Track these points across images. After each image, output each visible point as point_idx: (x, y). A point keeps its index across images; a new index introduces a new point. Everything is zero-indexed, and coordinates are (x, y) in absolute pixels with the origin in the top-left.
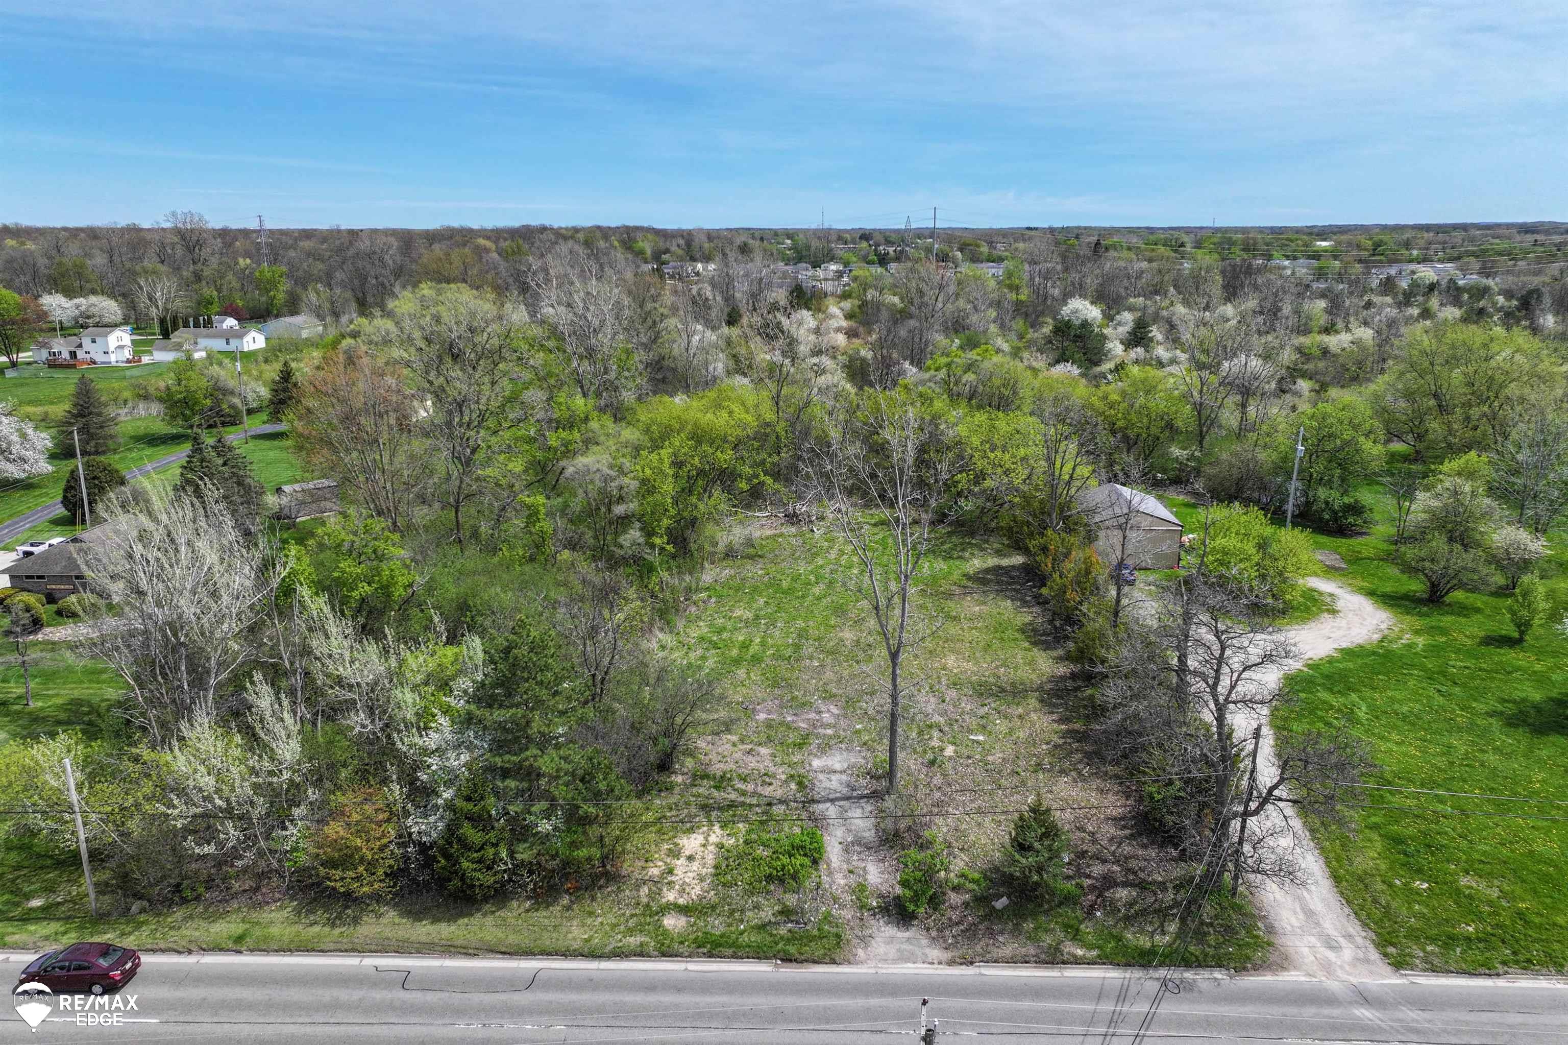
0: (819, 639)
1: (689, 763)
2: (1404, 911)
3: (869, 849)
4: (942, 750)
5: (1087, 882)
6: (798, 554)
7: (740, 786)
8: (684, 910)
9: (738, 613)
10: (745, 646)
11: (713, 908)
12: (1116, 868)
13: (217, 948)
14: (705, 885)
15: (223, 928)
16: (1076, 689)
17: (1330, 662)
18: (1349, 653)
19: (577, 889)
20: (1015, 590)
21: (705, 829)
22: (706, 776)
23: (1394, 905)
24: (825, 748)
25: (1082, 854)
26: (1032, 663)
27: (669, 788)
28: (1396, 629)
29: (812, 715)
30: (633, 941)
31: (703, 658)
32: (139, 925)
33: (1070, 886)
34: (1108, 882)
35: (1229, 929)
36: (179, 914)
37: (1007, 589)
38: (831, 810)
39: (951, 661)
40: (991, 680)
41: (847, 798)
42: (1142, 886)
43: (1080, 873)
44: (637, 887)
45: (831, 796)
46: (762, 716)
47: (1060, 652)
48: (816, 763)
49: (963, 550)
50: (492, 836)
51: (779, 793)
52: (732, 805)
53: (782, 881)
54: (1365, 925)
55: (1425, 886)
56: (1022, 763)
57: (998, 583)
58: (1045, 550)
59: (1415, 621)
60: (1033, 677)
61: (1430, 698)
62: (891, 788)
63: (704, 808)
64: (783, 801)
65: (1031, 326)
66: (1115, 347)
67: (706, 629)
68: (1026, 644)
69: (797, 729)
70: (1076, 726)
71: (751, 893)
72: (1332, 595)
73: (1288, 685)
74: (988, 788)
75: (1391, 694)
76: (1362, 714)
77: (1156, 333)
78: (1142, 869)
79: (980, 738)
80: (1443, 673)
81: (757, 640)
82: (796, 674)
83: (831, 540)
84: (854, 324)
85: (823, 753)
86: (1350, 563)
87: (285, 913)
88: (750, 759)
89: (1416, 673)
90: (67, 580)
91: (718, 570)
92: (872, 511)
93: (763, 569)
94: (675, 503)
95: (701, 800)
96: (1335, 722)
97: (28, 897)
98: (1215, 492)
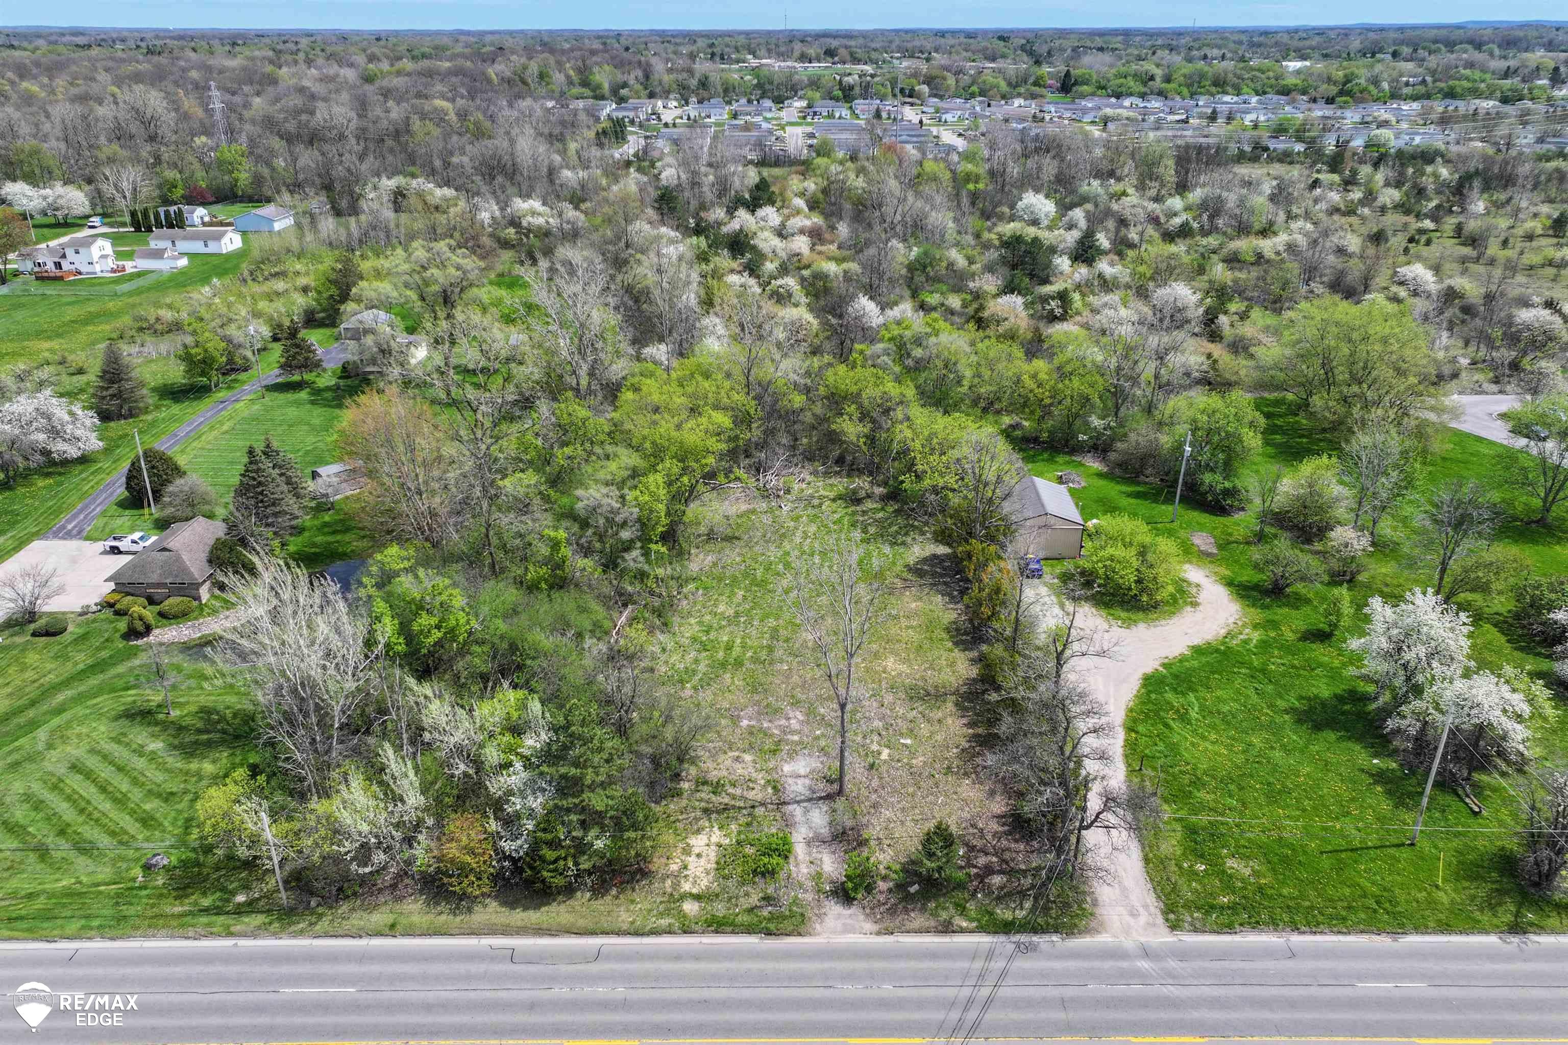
0: (787, 640)
1: (693, 771)
2: (1185, 888)
3: (825, 843)
4: (879, 754)
5: (974, 871)
6: (769, 535)
7: (731, 790)
8: (697, 897)
9: (721, 608)
10: (729, 647)
11: (717, 895)
12: (995, 859)
13: (379, 934)
14: (710, 877)
15: (380, 918)
16: (983, 692)
17: (1181, 661)
18: (1198, 650)
19: (622, 883)
20: (945, 583)
21: (708, 830)
22: (705, 783)
23: (1180, 883)
24: (792, 755)
25: (972, 848)
26: (952, 664)
27: (679, 794)
28: (1240, 623)
29: (783, 722)
30: (664, 922)
31: (696, 661)
32: (320, 916)
33: (961, 875)
34: (989, 870)
35: (1067, 905)
36: (344, 907)
37: (939, 583)
38: (797, 811)
39: (890, 663)
40: (920, 683)
41: (810, 800)
42: (1011, 872)
43: (970, 865)
44: (663, 879)
45: (798, 798)
46: (745, 723)
47: (974, 654)
48: (787, 768)
49: (906, 534)
50: (563, 853)
51: (759, 797)
52: (726, 808)
53: (763, 874)
54: (1159, 897)
55: (1203, 867)
56: (937, 766)
57: (934, 575)
58: (969, 556)
59: (1257, 615)
60: (952, 679)
61: (1247, 697)
62: (840, 792)
63: (706, 811)
64: (763, 804)
65: (988, 219)
66: (1063, 263)
67: (697, 628)
68: (950, 645)
69: (771, 735)
70: (980, 731)
71: (743, 883)
72: (1198, 586)
73: (1144, 686)
74: (911, 790)
75: (1219, 693)
76: (1194, 714)
77: (1103, 240)
78: (1013, 860)
79: (909, 741)
80: (1263, 671)
81: (738, 641)
82: (770, 678)
83: (797, 519)
84: (817, 220)
85: (792, 758)
86: (1221, 547)
87: (419, 905)
88: (738, 765)
89: (1243, 671)
90: (163, 585)
91: (701, 556)
92: (832, 480)
93: (739, 555)
94: (668, 514)
95: (703, 804)
96: (1171, 723)
97: (233, 893)
98: (1123, 465)
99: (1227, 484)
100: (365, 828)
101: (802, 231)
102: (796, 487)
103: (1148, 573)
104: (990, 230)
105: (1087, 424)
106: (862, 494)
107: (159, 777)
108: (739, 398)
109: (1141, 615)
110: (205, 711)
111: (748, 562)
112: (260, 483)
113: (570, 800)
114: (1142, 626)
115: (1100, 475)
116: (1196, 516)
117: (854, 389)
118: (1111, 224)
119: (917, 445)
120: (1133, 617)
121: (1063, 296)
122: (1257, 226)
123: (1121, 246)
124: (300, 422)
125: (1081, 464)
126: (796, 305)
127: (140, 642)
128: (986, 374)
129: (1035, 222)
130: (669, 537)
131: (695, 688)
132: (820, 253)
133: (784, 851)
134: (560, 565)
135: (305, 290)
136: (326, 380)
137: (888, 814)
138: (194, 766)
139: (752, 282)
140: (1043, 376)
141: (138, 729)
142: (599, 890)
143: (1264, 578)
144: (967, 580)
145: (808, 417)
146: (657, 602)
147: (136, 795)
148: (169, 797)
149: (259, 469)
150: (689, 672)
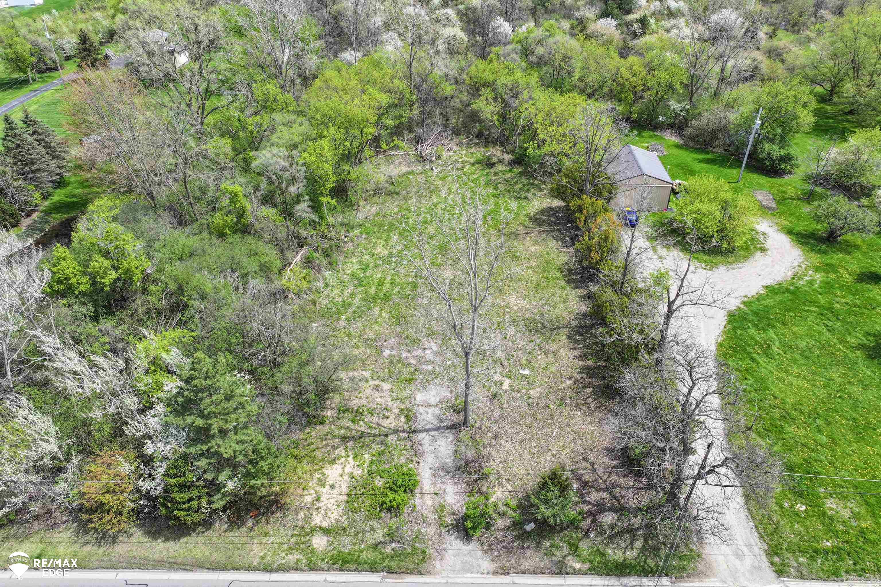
1: (337, 399)
2: (788, 529)
3: (448, 473)
4: (501, 384)
5: (586, 508)
6: (421, 191)
7: (368, 419)
8: (326, 531)
9: (379, 250)
10: (381, 284)
11: (345, 530)
12: (605, 495)
14: (341, 510)
15: (29, 548)
16: (593, 326)
17: (758, 300)
18: (771, 290)
19: (256, 516)
20: (559, 230)
21: (343, 459)
23: (782, 523)
24: (425, 384)
25: (584, 484)
26: (565, 301)
27: (322, 421)
28: (804, 266)
29: (419, 352)
30: (293, 558)
31: (353, 295)
33: (574, 514)
34: (600, 508)
37: (554, 230)
38: (425, 440)
39: (513, 299)
40: (538, 318)
41: (438, 429)
42: (622, 510)
43: (583, 501)
44: (296, 512)
45: (427, 427)
46: (387, 353)
47: (584, 292)
48: (420, 397)
49: (528, 190)
50: (196, 493)
51: (393, 426)
52: (362, 436)
53: (389, 509)
54: (762, 538)
55: (804, 508)
56: (552, 397)
57: (549, 223)
58: (580, 209)
59: (816, 259)
60: (565, 314)
61: (820, 333)
62: (465, 423)
63: (344, 439)
64: (395, 431)
67: (357, 266)
68: (563, 283)
69: (409, 365)
70: (590, 363)
71: (369, 517)
72: (764, 234)
73: (729, 322)
74: (528, 421)
75: (795, 329)
76: (775, 349)
78: (623, 497)
79: (527, 372)
80: (830, 309)
81: (389, 278)
82: (412, 312)
83: (443, 179)
85: (424, 387)
86: (779, 202)
88: (376, 394)
89: (813, 309)
91: (368, 207)
92: (472, 150)
93: (397, 206)
94: (336, 173)
95: (342, 432)
96: (757, 357)
98: (692, 139)
99: (782, 152)
102: (445, 154)
103: (729, 224)
105: (667, 107)
106: (495, 159)
108: (400, 84)
109: (720, 258)
111: (404, 212)
113: (199, 447)
114: (722, 269)
115: (677, 146)
116: (756, 178)
117: (491, 78)
119: (540, 117)
120: (714, 260)
121: (643, 21)
125: (662, 138)
126: (453, 26)
128: (593, 67)
130: (338, 192)
131: (348, 320)
133: (410, 487)
134: (241, 214)
137: (507, 445)
140: (636, 69)
142: (235, 523)
143: (821, 228)
144: (577, 228)
145: (456, 103)
146: (326, 244)
150: (346, 305)
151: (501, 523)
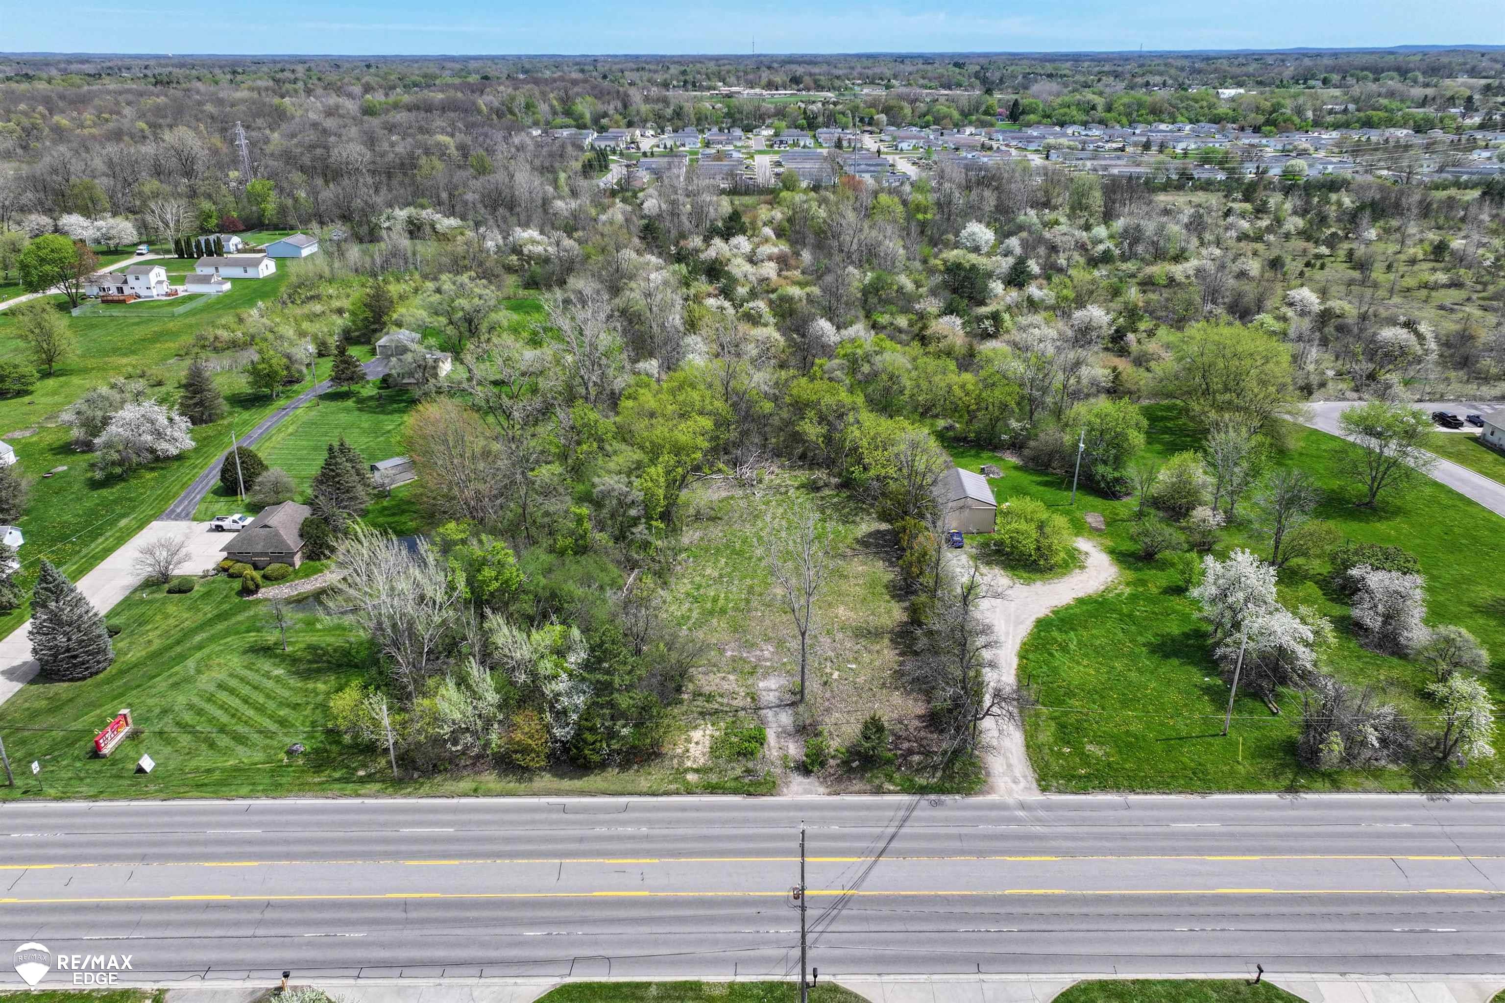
0: (761, 595)
1: (691, 686)
2: (1054, 764)
3: (790, 735)
4: (832, 674)
5: (899, 752)
6: (745, 516)
7: (720, 700)
8: (697, 771)
9: (708, 571)
10: (715, 600)
11: (711, 769)
12: (915, 744)
13: (466, 795)
14: (706, 757)
15: (466, 785)
16: (910, 630)
17: (1066, 609)
18: (1080, 601)
19: (641, 761)
20: (886, 552)
21: (703, 726)
22: (700, 695)
23: (1051, 760)
24: (765, 676)
25: (899, 737)
26: (889, 612)
27: (681, 702)
28: (1116, 581)
29: (758, 653)
30: (673, 787)
31: (690, 610)
32: (422, 784)
33: (890, 755)
34: (910, 752)
35: (967, 775)
36: (439, 778)
37: (881, 552)
38: (769, 714)
39: (841, 611)
40: (864, 625)
41: (779, 706)
42: (927, 753)
43: (897, 748)
44: (672, 759)
45: (769, 705)
46: (729, 654)
47: (907, 604)
48: (761, 685)
49: (856, 515)
50: (599, 737)
51: (741, 704)
52: (717, 712)
53: (745, 755)
54: (1034, 770)
55: (1069, 750)
56: (875, 683)
57: (876, 546)
58: (904, 529)
59: (1130, 575)
60: (889, 622)
61: (1115, 634)
62: (802, 700)
63: (701, 714)
64: (743, 709)
65: (935, 245)
66: (997, 287)
67: (689, 586)
68: (888, 597)
69: (749, 662)
70: (906, 658)
71: (730, 761)
72: (1087, 554)
73: (1036, 627)
74: (854, 699)
75: (1094, 632)
76: (1072, 647)
77: (1034, 267)
78: (928, 745)
79: (853, 666)
80: (1130, 616)
81: (723, 595)
82: (748, 622)
83: (767, 503)
84: (783, 247)
85: (765, 678)
86: (1108, 524)
87: (493, 776)
88: (725, 683)
89: (1114, 616)
90: (265, 554)
91: (691, 532)
92: (797, 472)
93: (721, 531)
94: (665, 497)
95: (699, 709)
96: (1055, 652)
97: (356, 770)
98: (1035, 459)
99: (1117, 474)
100: (457, 716)
101: (770, 258)
102: (767, 478)
103: (1045, 542)
104: (936, 256)
105: (1007, 425)
106: (821, 483)
107: (286, 693)
108: (719, 404)
109: (1038, 575)
110: (312, 648)
111: (729, 536)
112: (338, 475)
113: (604, 698)
114: (1039, 584)
115: (1016, 468)
116: (1091, 500)
117: (814, 398)
118: (1042, 251)
119: (864, 443)
120: (1033, 577)
121: (995, 317)
122: (1172, 252)
123: (1051, 270)
124: (352, 426)
125: (1001, 459)
126: (766, 325)
127: (251, 598)
128: (924, 385)
129: (976, 249)
130: (666, 516)
131: (690, 629)
132: (786, 278)
133: (761, 741)
134: (583, 537)
135: (340, 311)
136: (368, 391)
137: (837, 714)
138: (310, 686)
139: (727, 304)
140: (970, 387)
141: (262, 660)
142: (625, 765)
143: (1138, 547)
144: (904, 550)
145: (776, 421)
146: (657, 566)
147: (271, 705)
148: (296, 707)
149: (336, 464)
150: (686, 618)
151: (832, 762)
